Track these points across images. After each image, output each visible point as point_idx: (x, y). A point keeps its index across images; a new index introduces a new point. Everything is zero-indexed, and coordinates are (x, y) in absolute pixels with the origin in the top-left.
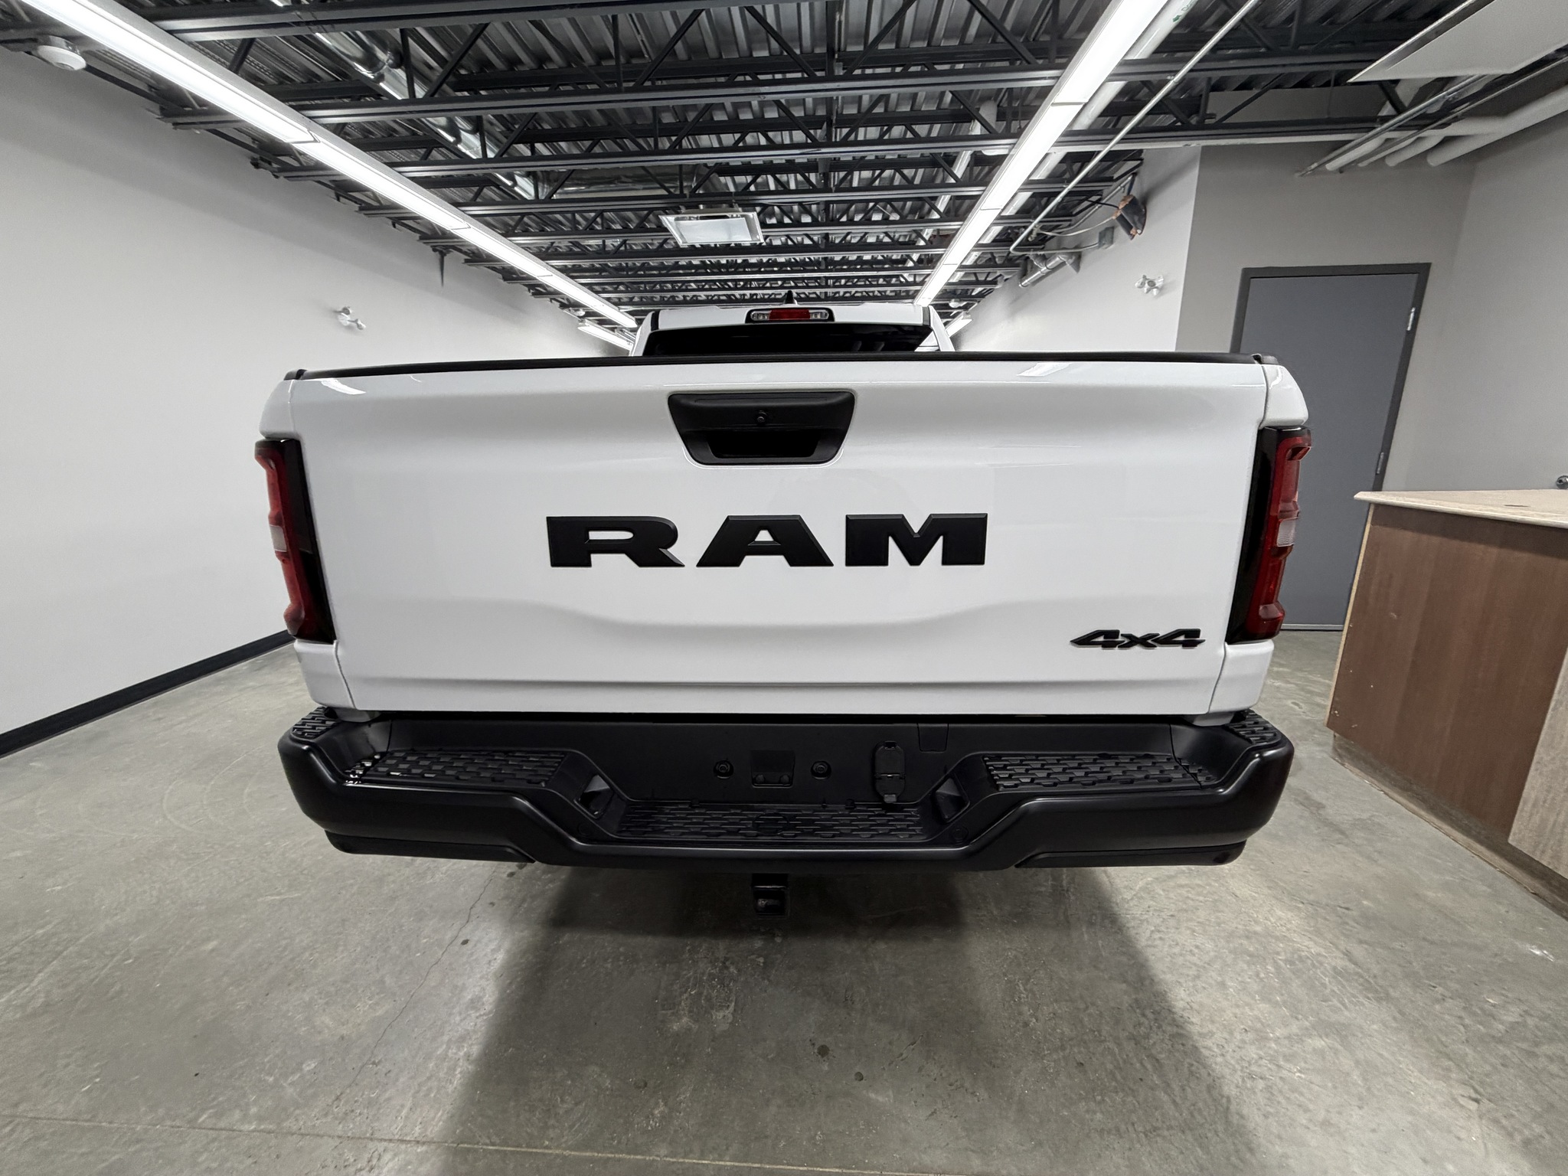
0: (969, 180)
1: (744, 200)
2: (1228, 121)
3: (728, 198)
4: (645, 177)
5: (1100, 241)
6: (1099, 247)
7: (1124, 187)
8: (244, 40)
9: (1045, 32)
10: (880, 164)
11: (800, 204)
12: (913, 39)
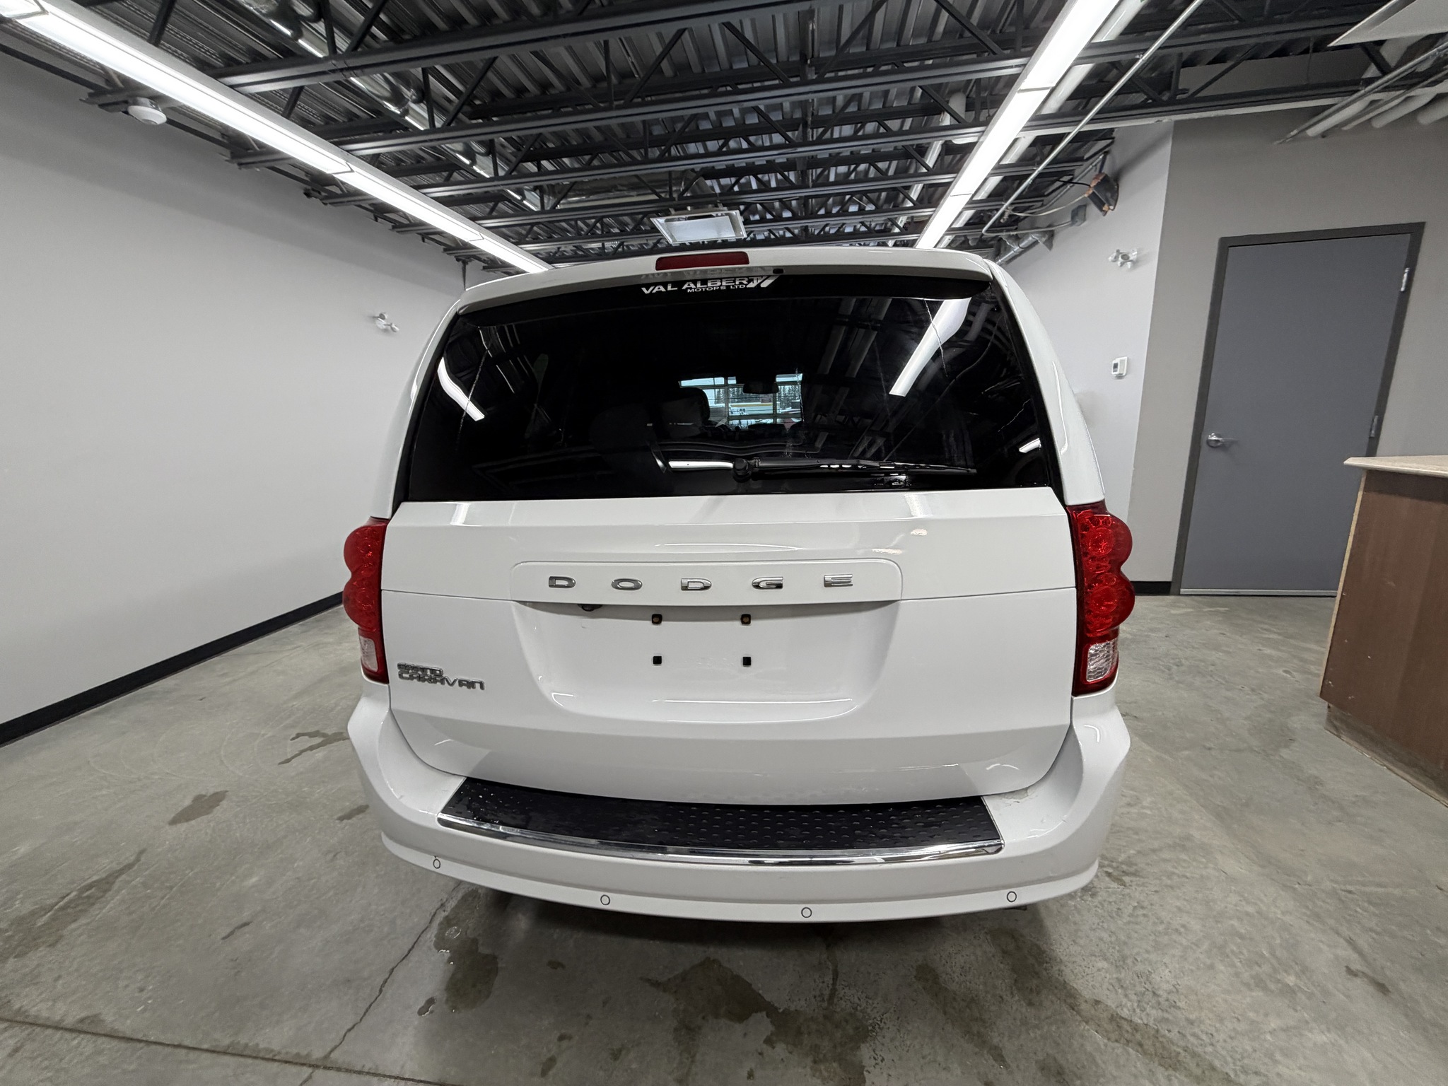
0: (940, 168)
1: (728, 200)
2: (1199, 95)
3: (714, 199)
4: (638, 185)
5: (1073, 218)
6: (1072, 225)
7: (1096, 165)
8: (295, 88)
9: (1011, 24)
10: (855, 159)
11: (780, 200)
12: (882, 41)
